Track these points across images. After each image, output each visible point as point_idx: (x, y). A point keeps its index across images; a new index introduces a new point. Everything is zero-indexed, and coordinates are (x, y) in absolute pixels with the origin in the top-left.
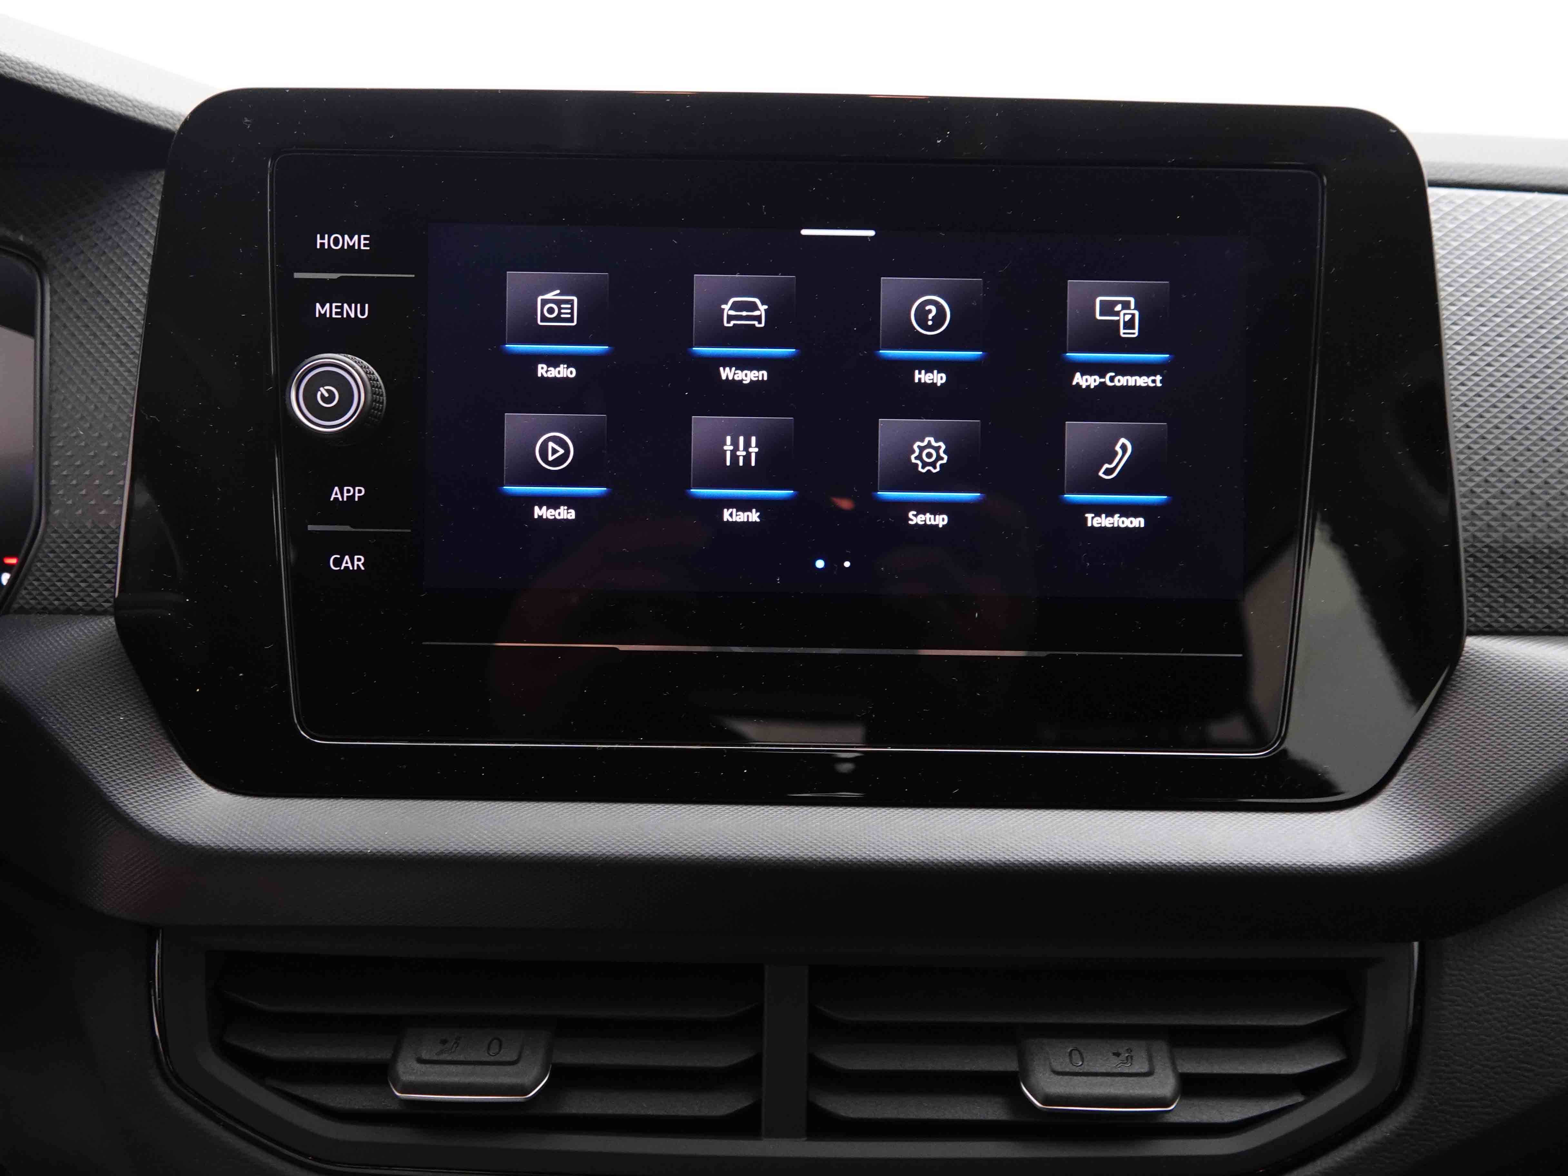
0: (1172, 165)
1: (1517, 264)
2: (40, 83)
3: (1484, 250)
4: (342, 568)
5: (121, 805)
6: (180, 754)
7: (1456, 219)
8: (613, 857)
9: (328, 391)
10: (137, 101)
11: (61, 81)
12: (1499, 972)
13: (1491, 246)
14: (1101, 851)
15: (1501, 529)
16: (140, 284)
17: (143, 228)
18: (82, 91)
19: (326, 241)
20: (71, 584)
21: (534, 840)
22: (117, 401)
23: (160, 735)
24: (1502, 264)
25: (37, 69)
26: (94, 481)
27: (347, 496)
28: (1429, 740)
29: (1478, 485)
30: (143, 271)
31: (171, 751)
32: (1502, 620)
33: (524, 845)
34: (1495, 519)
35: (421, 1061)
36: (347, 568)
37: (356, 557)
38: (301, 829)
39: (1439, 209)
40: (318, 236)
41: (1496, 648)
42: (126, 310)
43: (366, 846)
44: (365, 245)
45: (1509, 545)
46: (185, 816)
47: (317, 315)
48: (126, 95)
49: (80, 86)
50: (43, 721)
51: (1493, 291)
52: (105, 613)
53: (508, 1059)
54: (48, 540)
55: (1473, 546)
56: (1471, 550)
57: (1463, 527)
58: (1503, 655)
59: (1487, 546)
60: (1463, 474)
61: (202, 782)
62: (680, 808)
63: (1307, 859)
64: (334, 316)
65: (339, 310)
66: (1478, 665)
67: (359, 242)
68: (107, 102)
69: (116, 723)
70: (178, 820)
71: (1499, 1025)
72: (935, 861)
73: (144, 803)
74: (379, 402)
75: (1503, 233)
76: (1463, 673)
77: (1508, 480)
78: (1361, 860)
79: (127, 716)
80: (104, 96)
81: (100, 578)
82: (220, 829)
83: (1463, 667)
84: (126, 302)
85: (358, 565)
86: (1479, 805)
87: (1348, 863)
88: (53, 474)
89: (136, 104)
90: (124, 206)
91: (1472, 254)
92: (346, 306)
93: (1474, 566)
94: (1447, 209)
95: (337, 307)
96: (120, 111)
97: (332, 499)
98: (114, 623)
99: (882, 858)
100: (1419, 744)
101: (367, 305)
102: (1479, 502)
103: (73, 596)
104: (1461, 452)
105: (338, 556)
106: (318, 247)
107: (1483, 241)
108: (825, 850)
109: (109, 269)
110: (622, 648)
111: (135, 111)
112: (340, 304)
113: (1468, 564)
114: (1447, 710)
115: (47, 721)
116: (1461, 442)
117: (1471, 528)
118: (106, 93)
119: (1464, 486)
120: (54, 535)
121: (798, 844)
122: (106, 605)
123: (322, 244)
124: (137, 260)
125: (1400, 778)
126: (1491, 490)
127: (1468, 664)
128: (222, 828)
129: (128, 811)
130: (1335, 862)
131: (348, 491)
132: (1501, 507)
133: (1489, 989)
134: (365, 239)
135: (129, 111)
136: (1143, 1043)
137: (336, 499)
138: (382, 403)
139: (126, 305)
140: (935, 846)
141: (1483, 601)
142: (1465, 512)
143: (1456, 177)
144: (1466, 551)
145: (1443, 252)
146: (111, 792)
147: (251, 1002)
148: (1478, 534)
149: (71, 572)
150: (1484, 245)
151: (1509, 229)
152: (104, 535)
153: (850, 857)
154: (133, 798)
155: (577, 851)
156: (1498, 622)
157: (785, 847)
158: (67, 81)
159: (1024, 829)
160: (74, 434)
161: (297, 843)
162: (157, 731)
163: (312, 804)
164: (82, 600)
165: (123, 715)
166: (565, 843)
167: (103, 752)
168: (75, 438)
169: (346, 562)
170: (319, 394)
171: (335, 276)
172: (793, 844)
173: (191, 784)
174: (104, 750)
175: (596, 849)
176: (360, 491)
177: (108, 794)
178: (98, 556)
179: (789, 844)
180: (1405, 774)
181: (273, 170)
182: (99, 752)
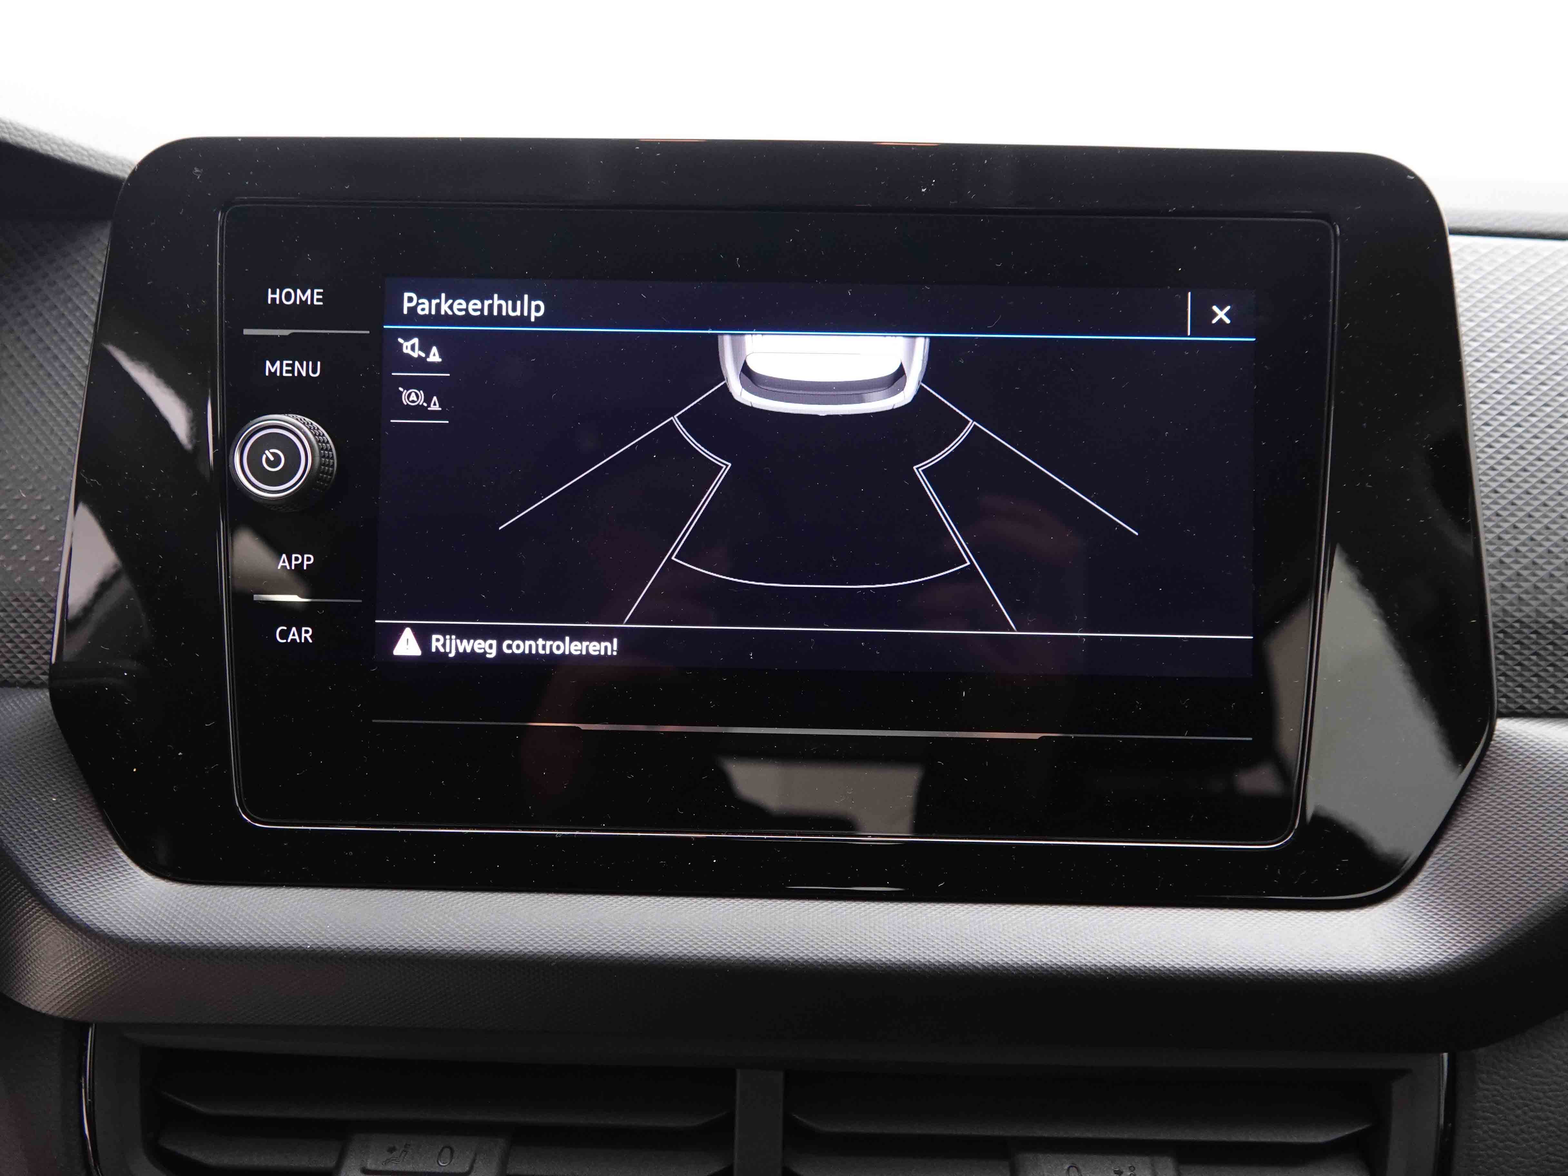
0: (1175, 214)
1: (1547, 318)
3: (1512, 302)
4: (289, 641)
5: (48, 893)
7: (1480, 269)
8: (569, 955)
9: (273, 454)
10: (93, 150)
11: (13, 130)
12: (1537, 1087)
13: (1518, 298)
14: (1098, 953)
15: (1534, 603)
18: (35, 140)
19: (277, 296)
20: (8, 655)
21: (485, 936)
22: (62, 462)
23: (96, 817)
24: (1531, 317)
26: (35, 546)
27: (295, 565)
28: (1457, 832)
29: (1508, 556)
32: (1536, 701)
34: (1527, 592)
35: (366, 1171)
36: (294, 640)
37: (304, 629)
38: (238, 921)
39: (1462, 259)
40: (270, 290)
41: (1530, 731)
43: (306, 941)
44: (318, 300)
45: (1542, 620)
46: (117, 906)
47: (267, 374)
48: (82, 145)
49: (32, 134)
51: (1521, 346)
52: (41, 686)
53: (459, 1170)
55: (1503, 621)
56: (1501, 625)
57: (1492, 600)
58: (1537, 741)
59: (1518, 621)
60: (1491, 543)
61: (137, 869)
62: (644, 901)
63: (1324, 964)
64: (285, 374)
65: (290, 368)
66: (1509, 750)
67: (313, 296)
68: (62, 151)
69: (48, 804)
70: (109, 911)
71: (1537, 1146)
72: (917, 963)
73: (73, 892)
74: (328, 465)
75: (1532, 284)
76: (1494, 759)
77: (1540, 550)
78: (1383, 966)
79: (60, 797)
80: (59, 145)
81: (38, 649)
82: (152, 920)
83: (1494, 753)
85: (305, 638)
86: (1512, 906)
89: (91, 152)
90: (79, 259)
91: (1498, 306)
92: (297, 363)
93: (1503, 642)
94: (1470, 259)
95: (288, 365)
96: (75, 160)
97: (279, 568)
98: (49, 698)
99: (860, 959)
100: (1446, 836)
101: (319, 363)
102: (1509, 573)
103: (10, 667)
104: (1489, 520)
105: (285, 628)
106: (269, 302)
107: (1510, 292)
109: (60, 324)
110: (583, 727)
111: (90, 160)
112: (291, 362)
113: (1498, 641)
114: (1476, 799)
116: (1488, 508)
117: (1500, 602)
118: (60, 142)
119: (1493, 556)
121: (769, 943)
122: (42, 678)
123: (274, 300)
125: (1426, 874)
126: (1522, 560)
127: (1499, 749)
128: (155, 919)
129: (55, 901)
131: (297, 559)
132: (1534, 579)
133: (1527, 1106)
134: (318, 294)
135: (85, 160)
136: (1147, 1159)
137: (284, 568)
138: (333, 466)
140: (917, 946)
141: (1514, 681)
142: (1493, 584)
143: (1480, 225)
144: (1495, 626)
145: (1466, 305)
146: (38, 880)
147: (188, 1103)
148: (1508, 608)
149: (9, 642)
150: (1511, 297)
151: (1538, 280)
152: (43, 604)
153: (825, 958)
154: (62, 887)
155: (531, 948)
156: (1532, 703)
157: (754, 945)
158: (19, 130)
159: (1015, 927)
160: (16, 497)
161: (232, 937)
162: (91, 813)
163: (253, 893)
164: (19, 672)
165: (55, 796)
166: (518, 939)
167: (32, 836)
168: (18, 500)
169: (293, 635)
170: (264, 457)
171: (286, 332)
172: (764, 942)
173: (126, 871)
174: (34, 834)
175: (551, 946)
176: (309, 559)
177: (36, 882)
178: (37, 626)
179: (759, 942)
180: (1431, 870)
181: (223, 222)
182: (28, 836)
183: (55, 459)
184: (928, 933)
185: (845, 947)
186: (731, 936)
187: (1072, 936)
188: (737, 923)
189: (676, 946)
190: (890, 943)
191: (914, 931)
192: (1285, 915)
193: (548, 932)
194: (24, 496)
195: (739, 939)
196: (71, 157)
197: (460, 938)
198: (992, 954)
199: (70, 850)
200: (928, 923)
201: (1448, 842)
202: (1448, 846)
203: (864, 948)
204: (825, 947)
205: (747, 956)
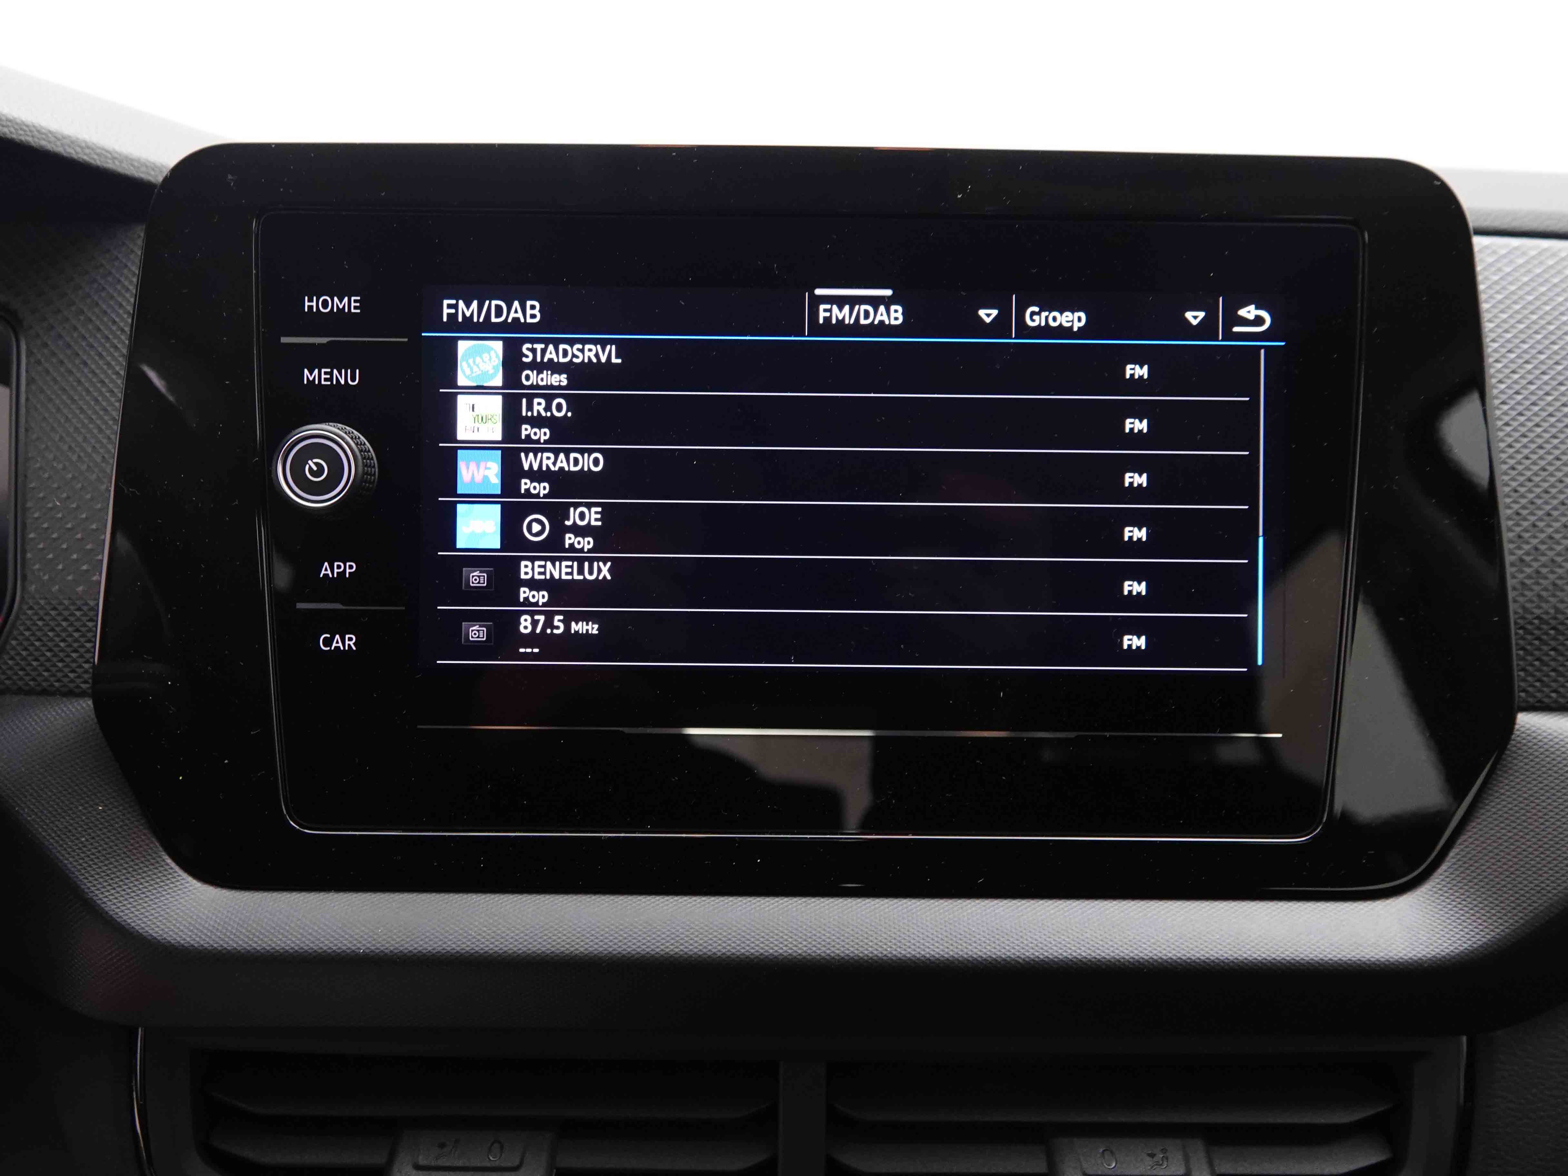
0: (1207, 219)
1: (1547, 308)
2: (14, 136)
3: (1530, 303)
4: (333, 648)
5: (99, 902)
6: (162, 845)
7: (1499, 270)
9: (316, 464)
10: (117, 152)
11: (36, 133)
12: (1552, 1067)
13: (1519, 288)
15: (1552, 600)
16: (119, 346)
17: (124, 286)
18: (58, 143)
19: (314, 304)
20: (48, 664)
22: (96, 470)
23: (142, 825)
24: (1532, 307)
25: (10, 121)
26: (71, 555)
27: (337, 573)
28: (1480, 824)
29: (1528, 554)
30: (123, 331)
31: (152, 842)
32: (1554, 695)
33: (525, 943)
34: (1546, 589)
35: (418, 1167)
36: (337, 648)
37: (347, 636)
38: (290, 927)
39: (1483, 259)
40: (306, 298)
41: (1548, 725)
42: (105, 373)
43: (359, 945)
44: (355, 308)
45: (1560, 616)
46: (167, 913)
47: (305, 382)
49: (55, 137)
50: (17, 811)
52: (82, 694)
53: (509, 1164)
54: (23, 617)
55: (1523, 618)
56: (1520, 621)
57: (1513, 598)
58: (1556, 734)
59: (1537, 618)
61: (185, 875)
62: (689, 901)
64: (323, 382)
65: (328, 376)
66: (1530, 744)
67: (351, 304)
68: (85, 154)
69: (95, 813)
70: (160, 918)
73: (124, 900)
74: (370, 475)
75: (1549, 285)
76: (1515, 752)
77: (1559, 548)
79: (106, 806)
80: (82, 148)
81: (78, 657)
82: (204, 927)
83: (1515, 746)
84: (105, 364)
85: (349, 645)
86: (1534, 895)
87: (1397, 958)
88: (28, 547)
89: (116, 155)
90: (104, 262)
91: (1517, 307)
92: (335, 371)
93: (1523, 638)
94: (1490, 259)
95: (326, 373)
96: (99, 163)
97: (321, 576)
98: (92, 706)
99: (905, 956)
100: (1469, 828)
101: (357, 371)
102: (1529, 571)
103: (50, 676)
105: (329, 636)
106: (306, 310)
107: (1529, 293)
108: (843, 947)
109: (87, 329)
110: (627, 730)
111: (114, 162)
112: (329, 370)
113: (1518, 636)
114: (1497, 792)
115: (22, 812)
117: (1520, 599)
118: (84, 145)
119: (1514, 554)
120: (30, 612)
122: (84, 686)
123: (311, 307)
124: (117, 320)
126: (1541, 558)
127: (1520, 742)
128: (207, 925)
129: (107, 909)
130: (1383, 957)
131: (339, 567)
132: (1552, 576)
133: (1543, 1084)
134: (355, 301)
135: (108, 163)
136: (1178, 1142)
137: (326, 575)
138: (374, 475)
139: (105, 367)
141: (1534, 676)
142: (1515, 582)
143: (1497, 224)
144: (1516, 623)
146: (89, 888)
147: (237, 1104)
148: (1528, 605)
149: (47, 651)
150: (1530, 298)
151: (1555, 280)
152: (82, 613)
153: (870, 955)
154: (112, 895)
155: (582, 949)
156: (1550, 697)
157: (801, 943)
158: (43, 134)
159: (1054, 921)
160: (50, 505)
161: (285, 943)
162: (137, 821)
163: (302, 898)
164: (58, 681)
165: (101, 804)
166: (568, 941)
167: (80, 845)
168: (51, 509)
169: (337, 642)
170: (307, 467)
171: (324, 340)
172: (810, 940)
173: (174, 877)
174: (82, 843)
175: (601, 947)
176: (351, 567)
177: (86, 890)
178: (76, 635)
179: (805, 940)
180: (1454, 860)
181: (258, 230)
182: (76, 845)
183: (89, 466)
184: (969, 929)
185: (889, 944)
186: (777, 935)
187: (1109, 930)
188: (783, 922)
189: (724, 945)
190: (933, 939)
191: (955, 926)
192: (1314, 906)
193: (598, 933)
194: (58, 504)
195: (786, 937)
196: (95, 160)
197: (511, 940)
198: (1033, 949)
199: (118, 858)
200: (969, 919)
201: (1470, 834)
202: (1470, 837)
203: (908, 944)
204: (870, 944)
205: (795, 954)
